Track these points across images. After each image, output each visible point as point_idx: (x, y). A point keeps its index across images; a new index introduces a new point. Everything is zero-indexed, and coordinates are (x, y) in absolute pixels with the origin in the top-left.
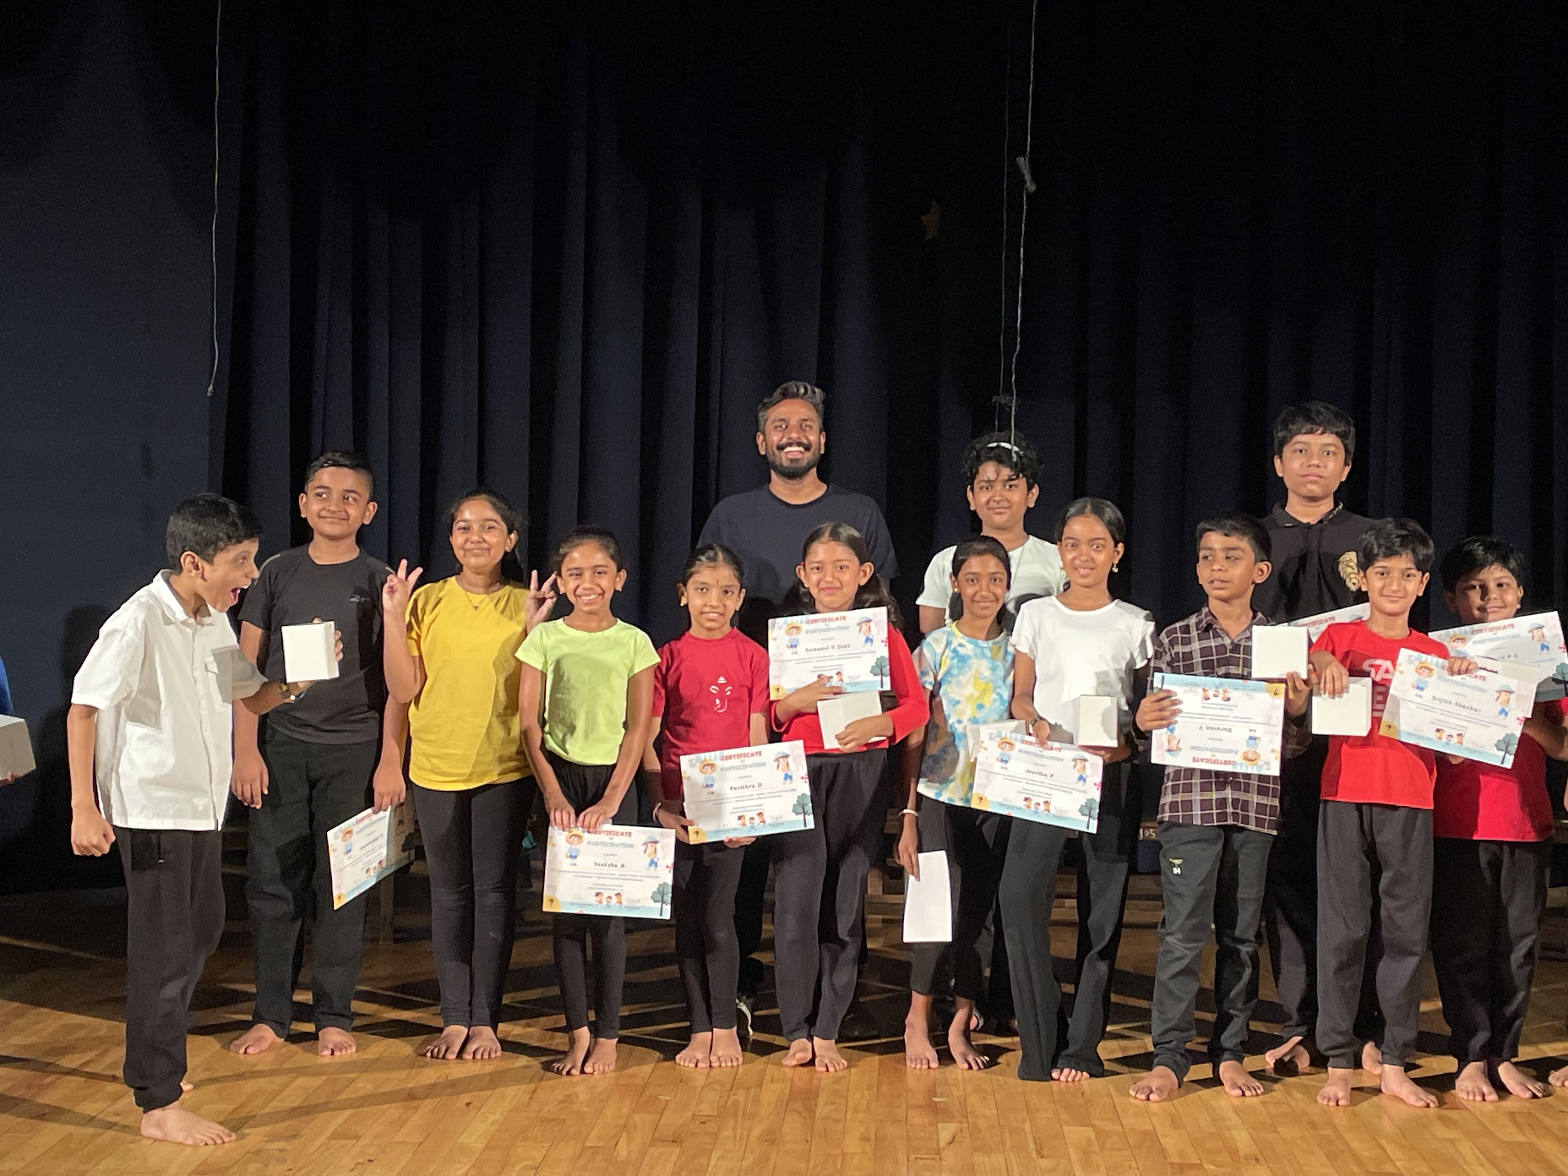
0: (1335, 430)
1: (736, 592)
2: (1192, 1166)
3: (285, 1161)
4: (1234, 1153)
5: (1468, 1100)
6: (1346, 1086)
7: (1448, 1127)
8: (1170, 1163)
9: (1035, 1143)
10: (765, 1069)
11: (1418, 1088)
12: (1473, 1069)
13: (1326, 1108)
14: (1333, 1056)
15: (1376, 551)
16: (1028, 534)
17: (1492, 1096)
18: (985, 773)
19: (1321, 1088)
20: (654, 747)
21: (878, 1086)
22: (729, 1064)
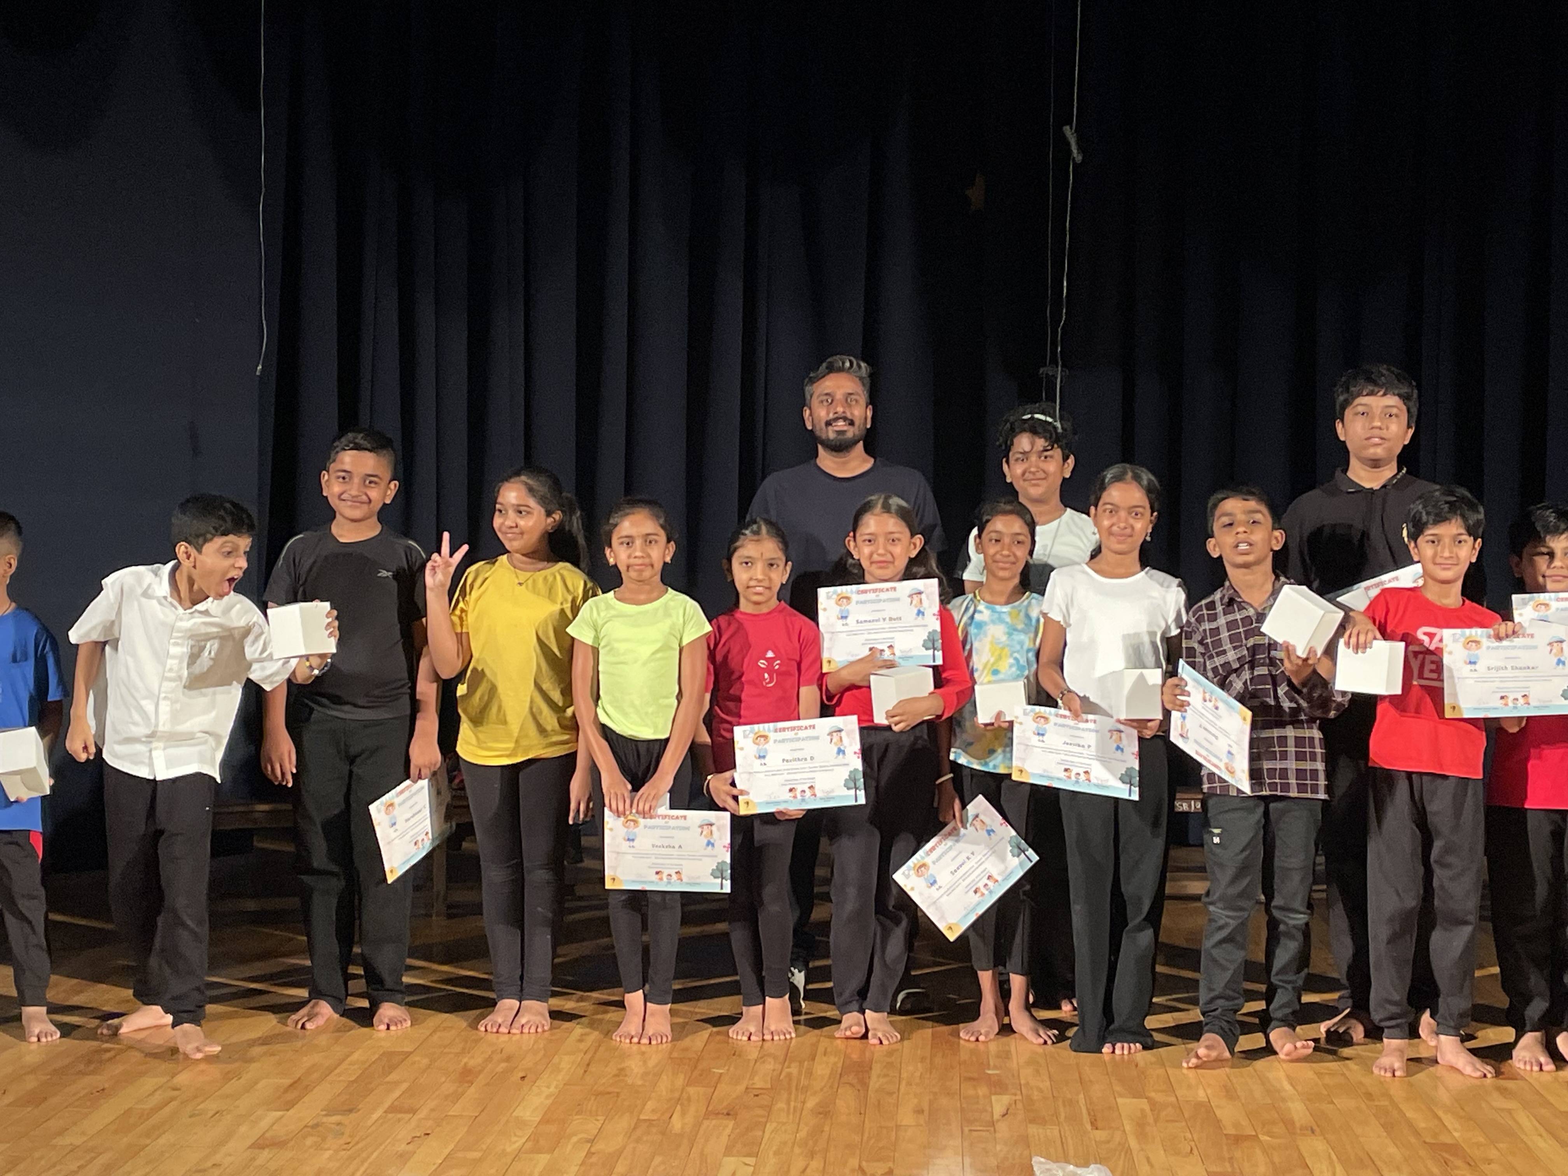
0: (1396, 392)
1: (782, 564)
2: (1248, 1138)
3: (343, 1134)
4: (1289, 1124)
5: (1525, 1070)
6: (1402, 1056)
7: (1505, 1097)
8: (1226, 1135)
9: (1089, 1114)
10: (818, 1041)
11: (1475, 1058)
12: (1530, 1039)
13: (1382, 1079)
14: (1389, 1027)
15: (1424, 518)
16: (1066, 506)
17: (1549, 1067)
18: (1023, 747)
19: (1378, 1058)
20: (704, 722)
21: (931, 1059)
22: (782, 1037)
